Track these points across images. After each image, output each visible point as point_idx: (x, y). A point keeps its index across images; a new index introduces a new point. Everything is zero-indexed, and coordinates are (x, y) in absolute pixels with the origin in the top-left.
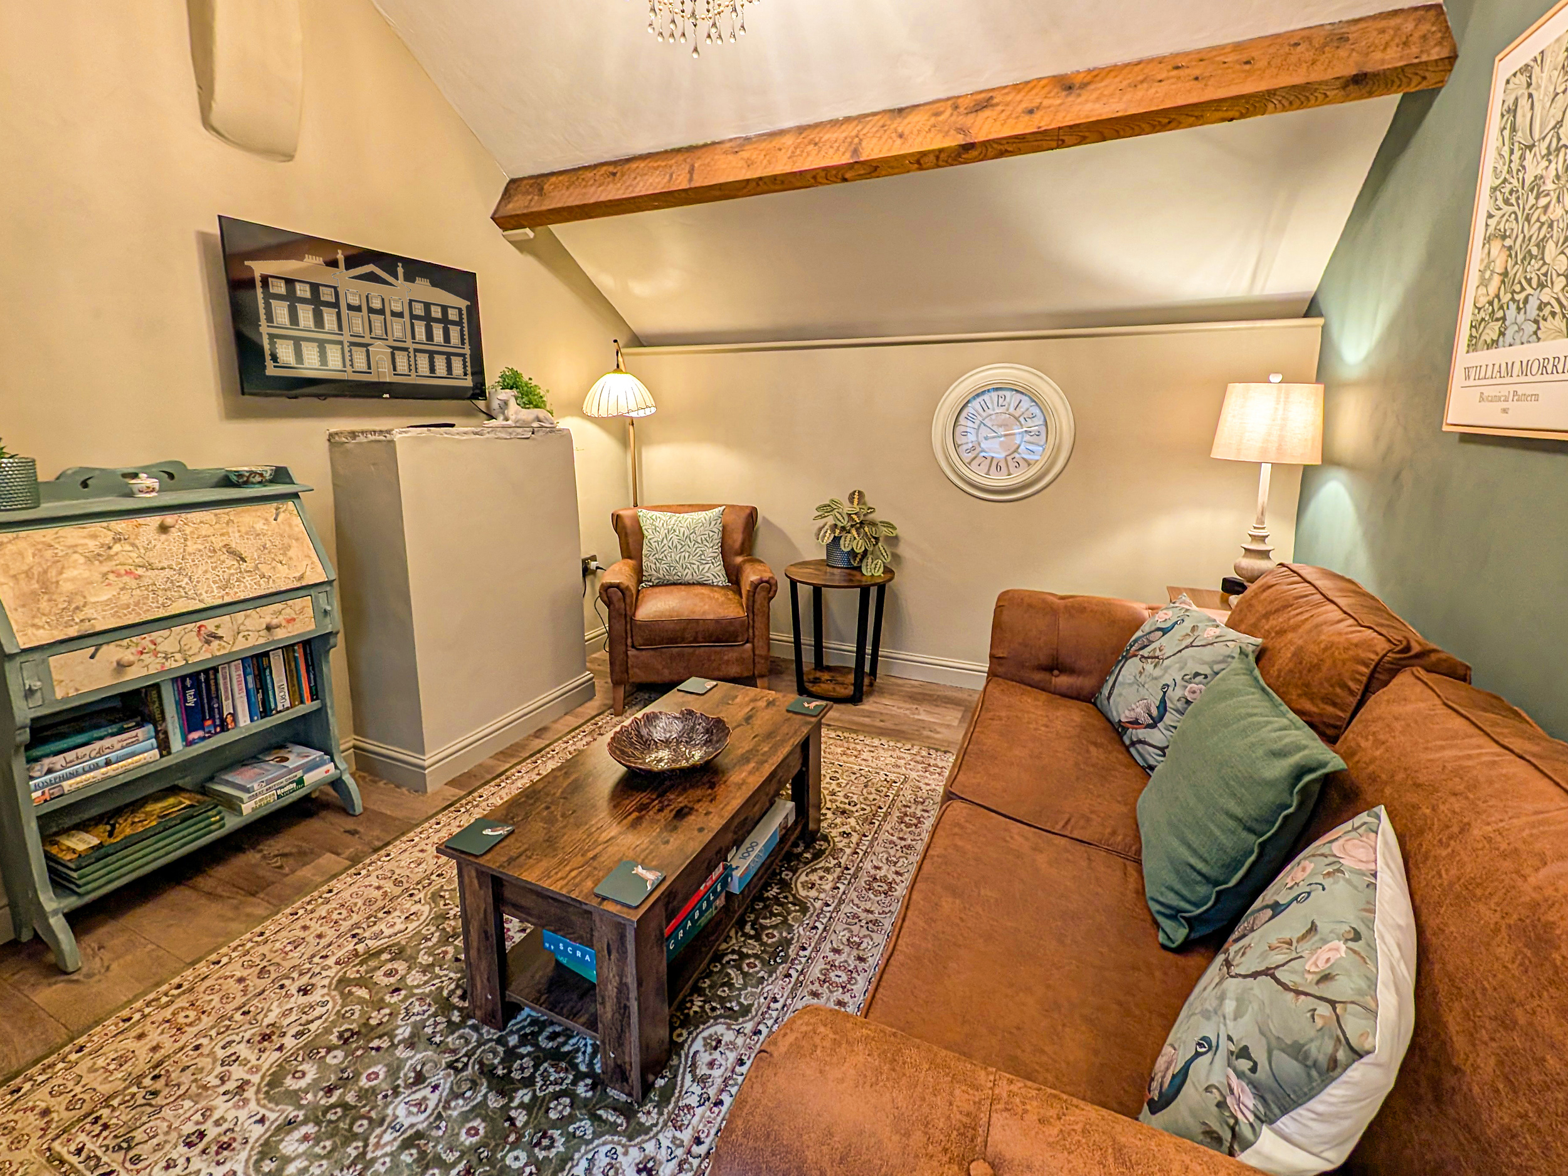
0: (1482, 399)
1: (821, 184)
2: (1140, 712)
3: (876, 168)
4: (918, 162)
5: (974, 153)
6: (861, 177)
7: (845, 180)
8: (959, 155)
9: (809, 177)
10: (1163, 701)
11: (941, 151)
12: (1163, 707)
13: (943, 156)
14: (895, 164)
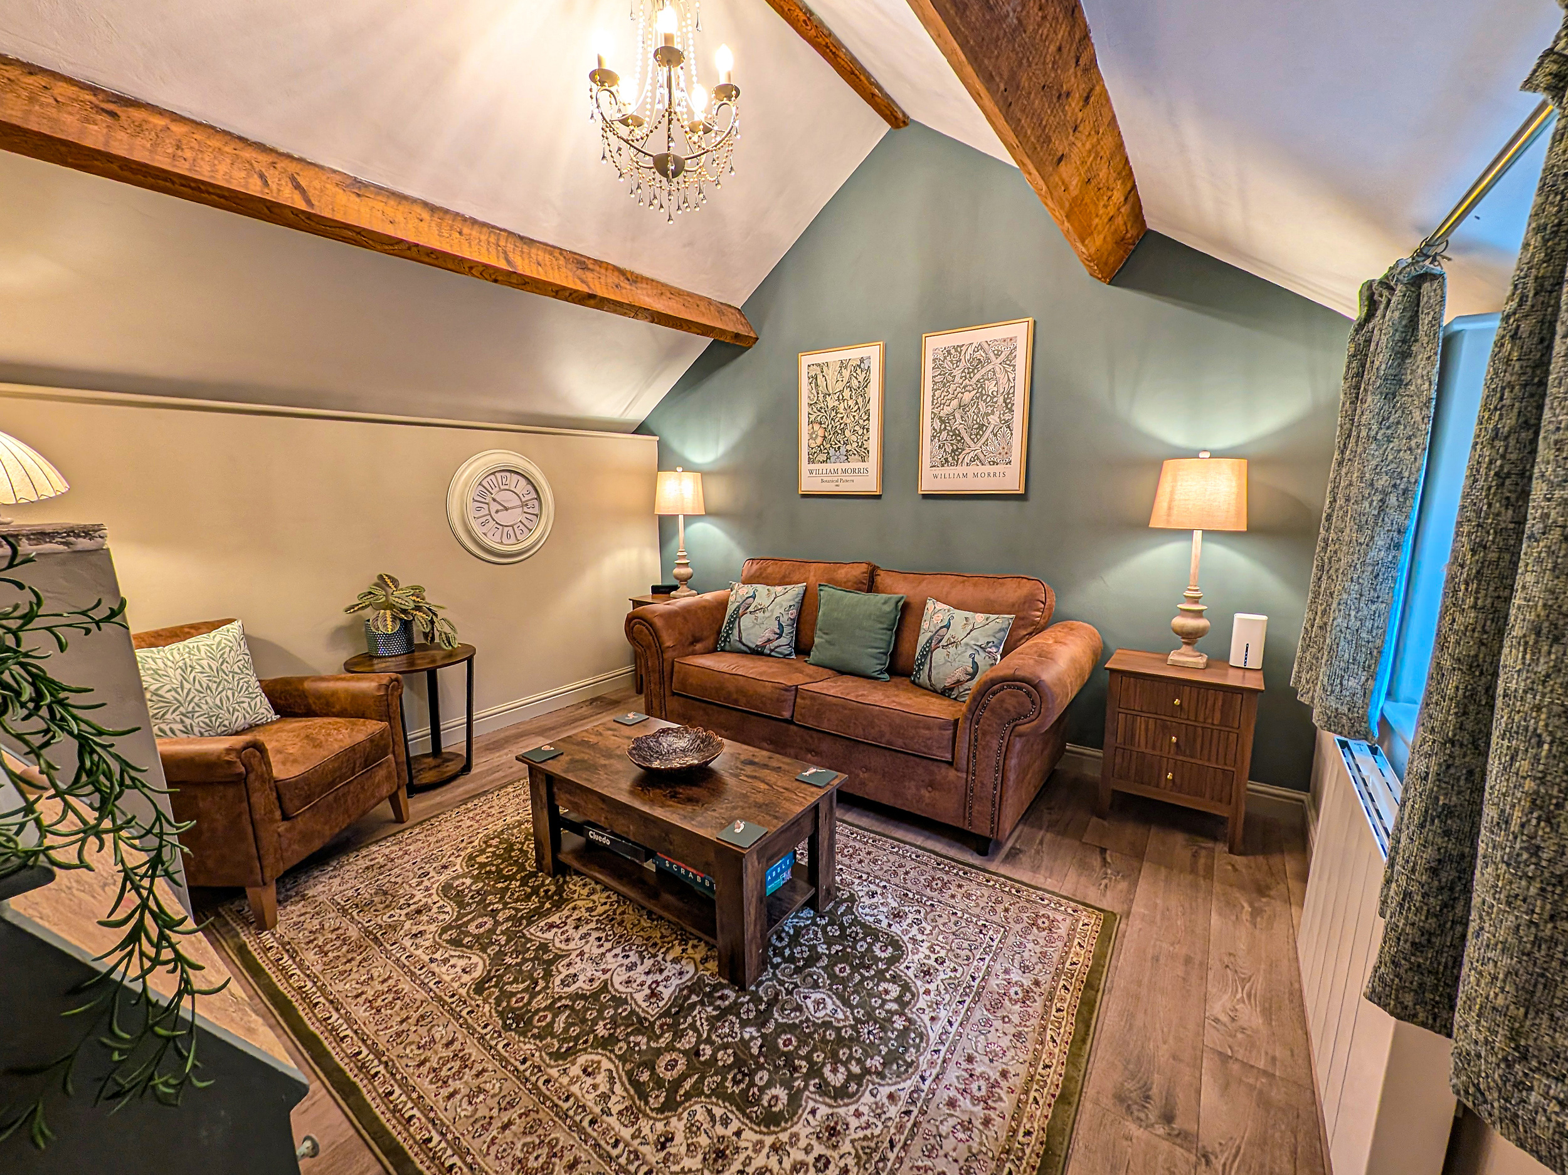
0: (822, 481)
1: (473, 275)
2: (768, 635)
3: (526, 283)
4: (557, 292)
5: (592, 302)
6: (511, 284)
7: (496, 281)
8: (584, 299)
9: (467, 266)
10: (780, 624)
11: (576, 291)
12: (781, 626)
13: (574, 295)
14: (540, 286)
